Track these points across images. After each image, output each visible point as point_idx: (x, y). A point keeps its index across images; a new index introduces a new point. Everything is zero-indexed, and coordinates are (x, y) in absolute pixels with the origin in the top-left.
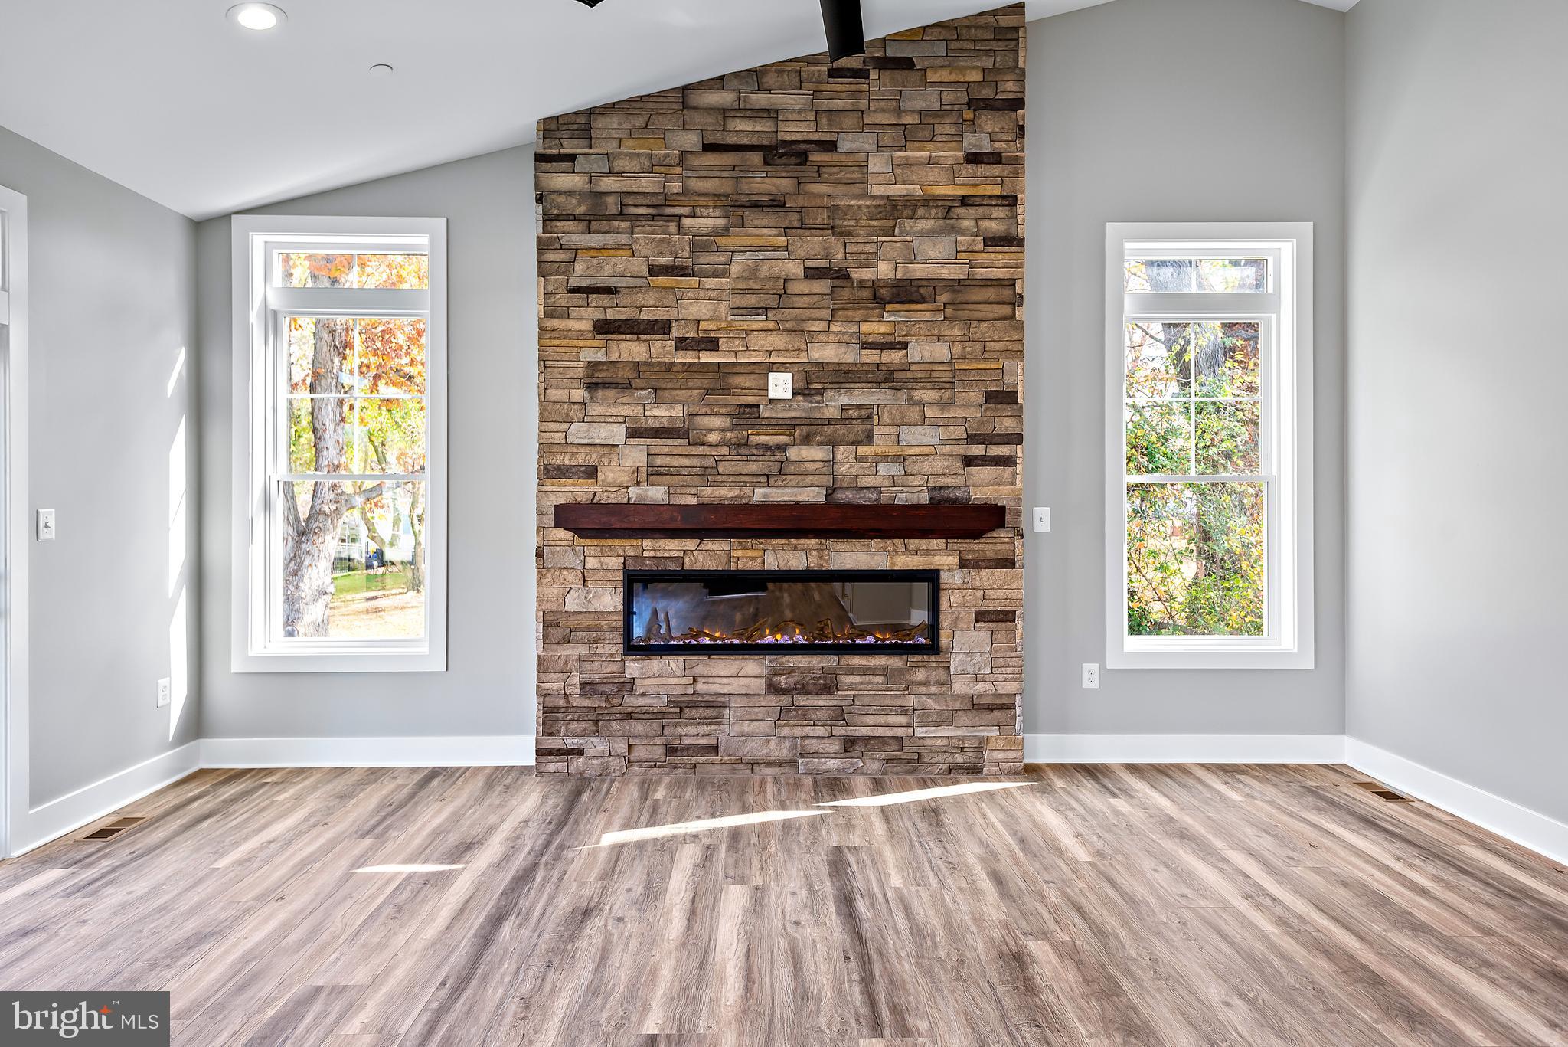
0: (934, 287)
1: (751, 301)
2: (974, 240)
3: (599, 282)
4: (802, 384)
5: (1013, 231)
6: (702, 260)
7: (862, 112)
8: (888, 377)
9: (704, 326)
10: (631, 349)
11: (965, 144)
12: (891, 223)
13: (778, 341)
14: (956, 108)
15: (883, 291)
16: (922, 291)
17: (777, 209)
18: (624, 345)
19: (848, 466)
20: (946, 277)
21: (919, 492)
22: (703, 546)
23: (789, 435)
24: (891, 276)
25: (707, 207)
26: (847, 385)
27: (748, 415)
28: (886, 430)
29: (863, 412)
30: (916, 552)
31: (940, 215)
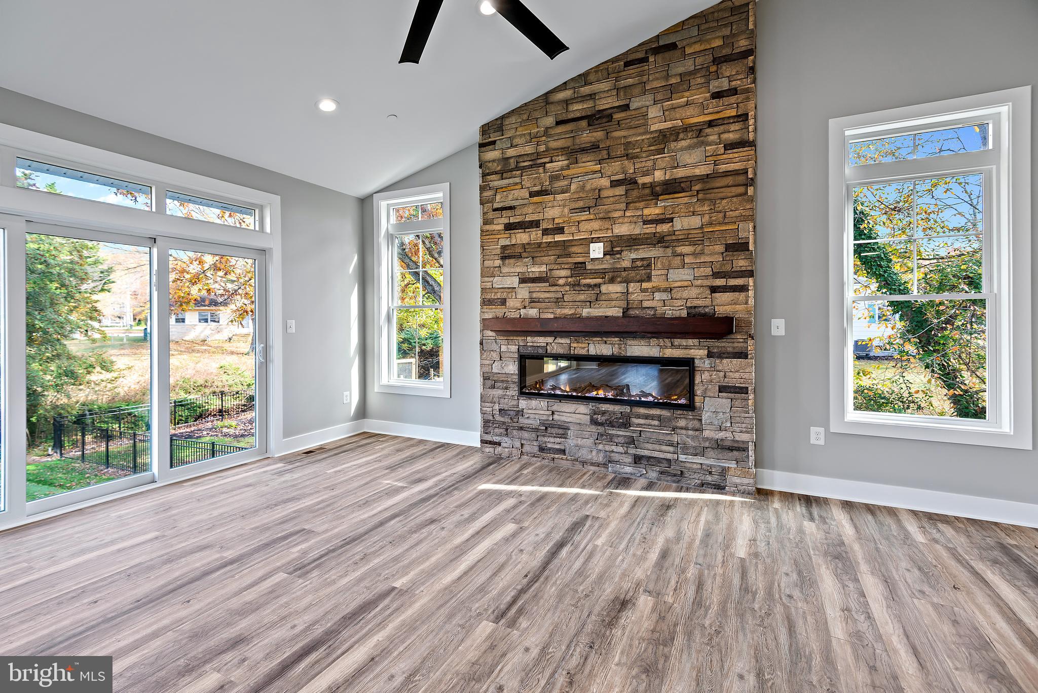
0: (691, 181)
1: (581, 204)
2: (717, 148)
3: (507, 204)
4: (609, 249)
5: (745, 137)
6: (556, 185)
7: (645, 83)
8: (660, 240)
9: (556, 221)
10: (522, 237)
11: (711, 87)
12: (662, 146)
13: (596, 225)
14: (705, 66)
15: (658, 188)
16: (682, 185)
17: (595, 150)
18: (518, 235)
19: (636, 295)
20: (698, 174)
21: (681, 309)
22: (556, 341)
23: (602, 278)
24: (662, 178)
25: (558, 156)
26: (635, 247)
27: (579, 268)
28: (659, 272)
29: (645, 263)
30: (679, 347)
31: (694, 136)
